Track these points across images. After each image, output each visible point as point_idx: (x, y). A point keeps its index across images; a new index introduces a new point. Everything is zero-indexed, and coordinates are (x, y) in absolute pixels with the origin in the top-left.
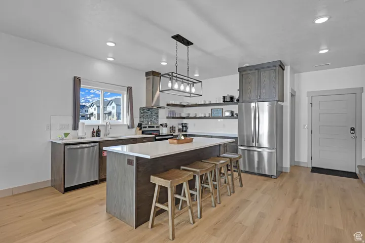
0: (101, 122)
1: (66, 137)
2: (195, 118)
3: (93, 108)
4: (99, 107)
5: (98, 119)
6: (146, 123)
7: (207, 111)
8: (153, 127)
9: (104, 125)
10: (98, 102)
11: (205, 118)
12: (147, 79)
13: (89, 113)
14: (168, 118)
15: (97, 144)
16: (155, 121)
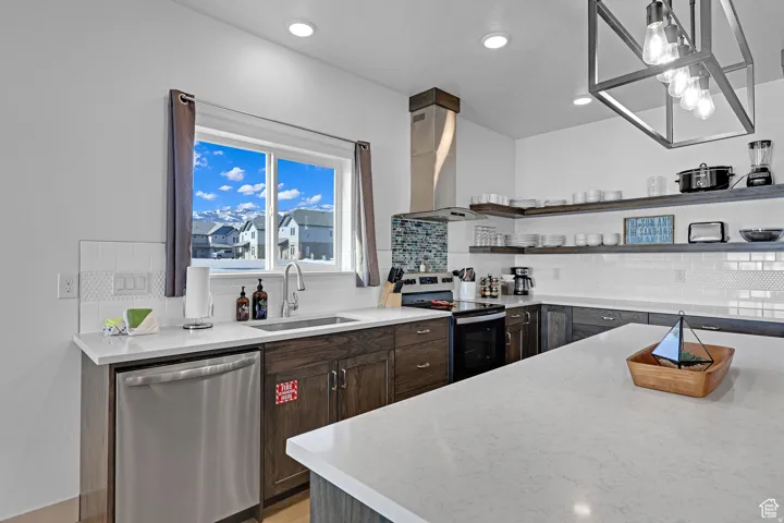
0: (269, 265)
1: (134, 325)
2: (559, 250)
3: (249, 233)
4: (261, 230)
5: (259, 257)
6: (412, 266)
7: (609, 226)
8: (433, 280)
9: (280, 277)
10: (260, 220)
11: (601, 248)
12: (415, 119)
13: (241, 243)
14: (474, 250)
15: (257, 355)
16: (437, 260)
